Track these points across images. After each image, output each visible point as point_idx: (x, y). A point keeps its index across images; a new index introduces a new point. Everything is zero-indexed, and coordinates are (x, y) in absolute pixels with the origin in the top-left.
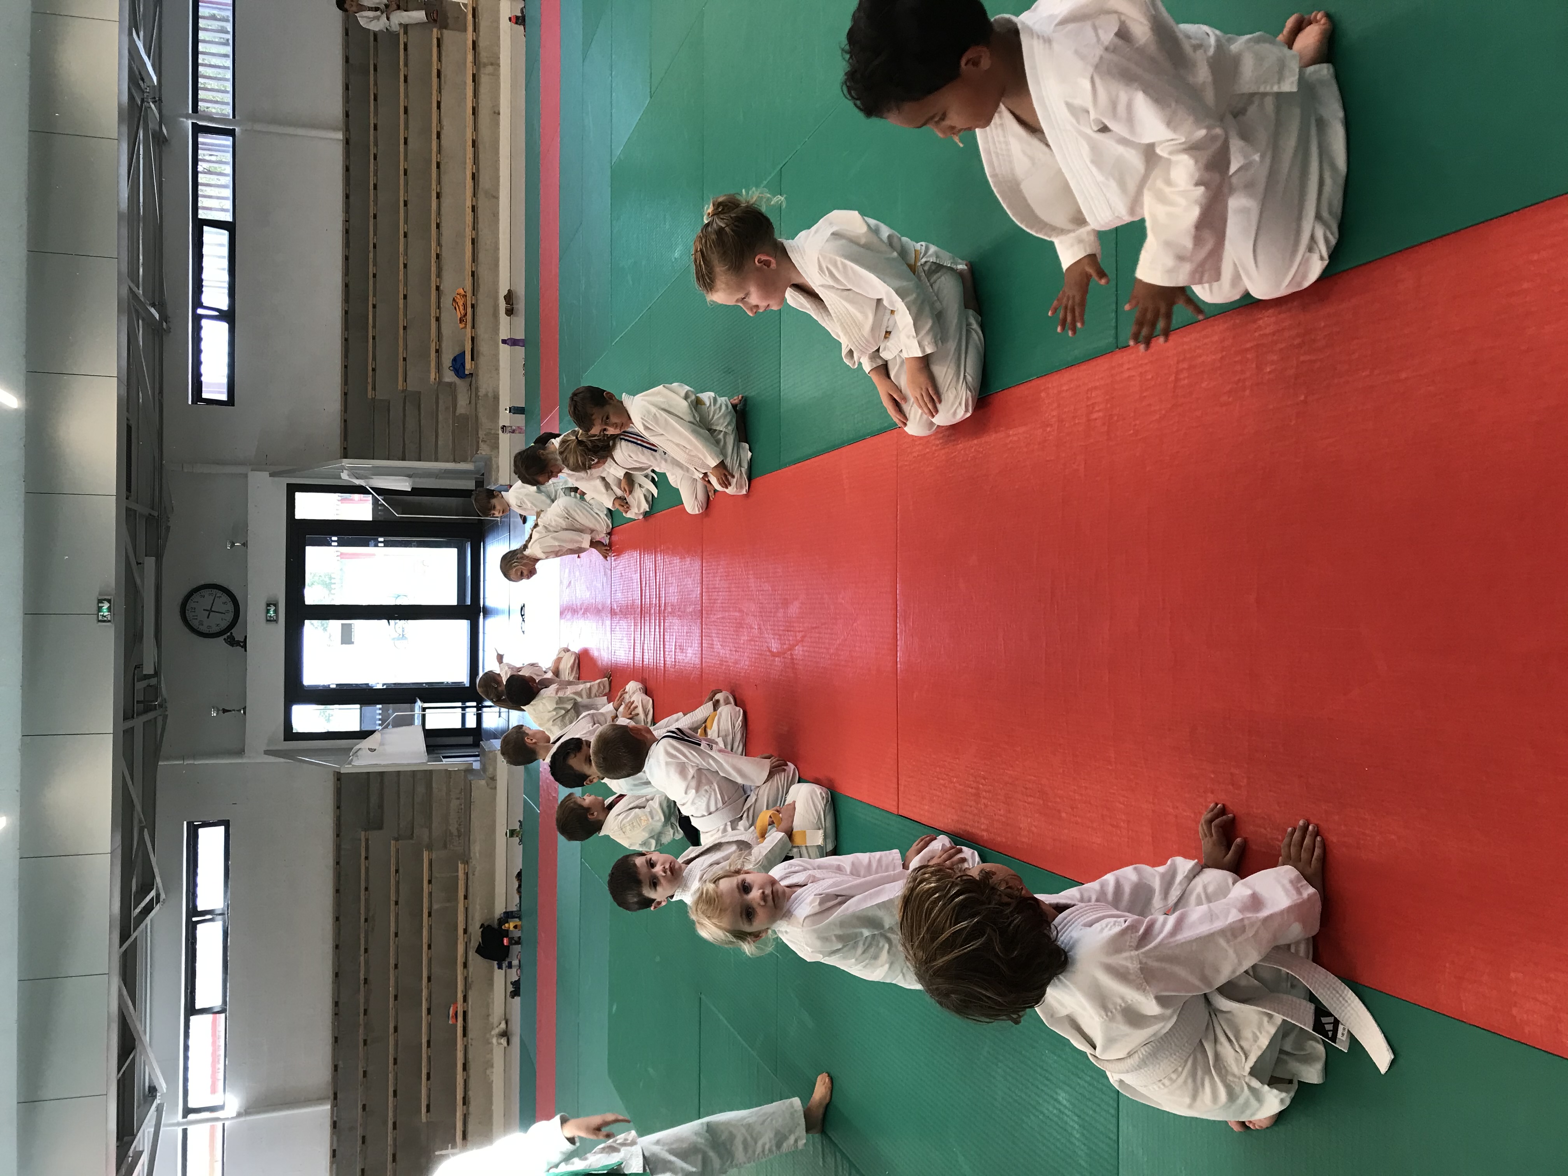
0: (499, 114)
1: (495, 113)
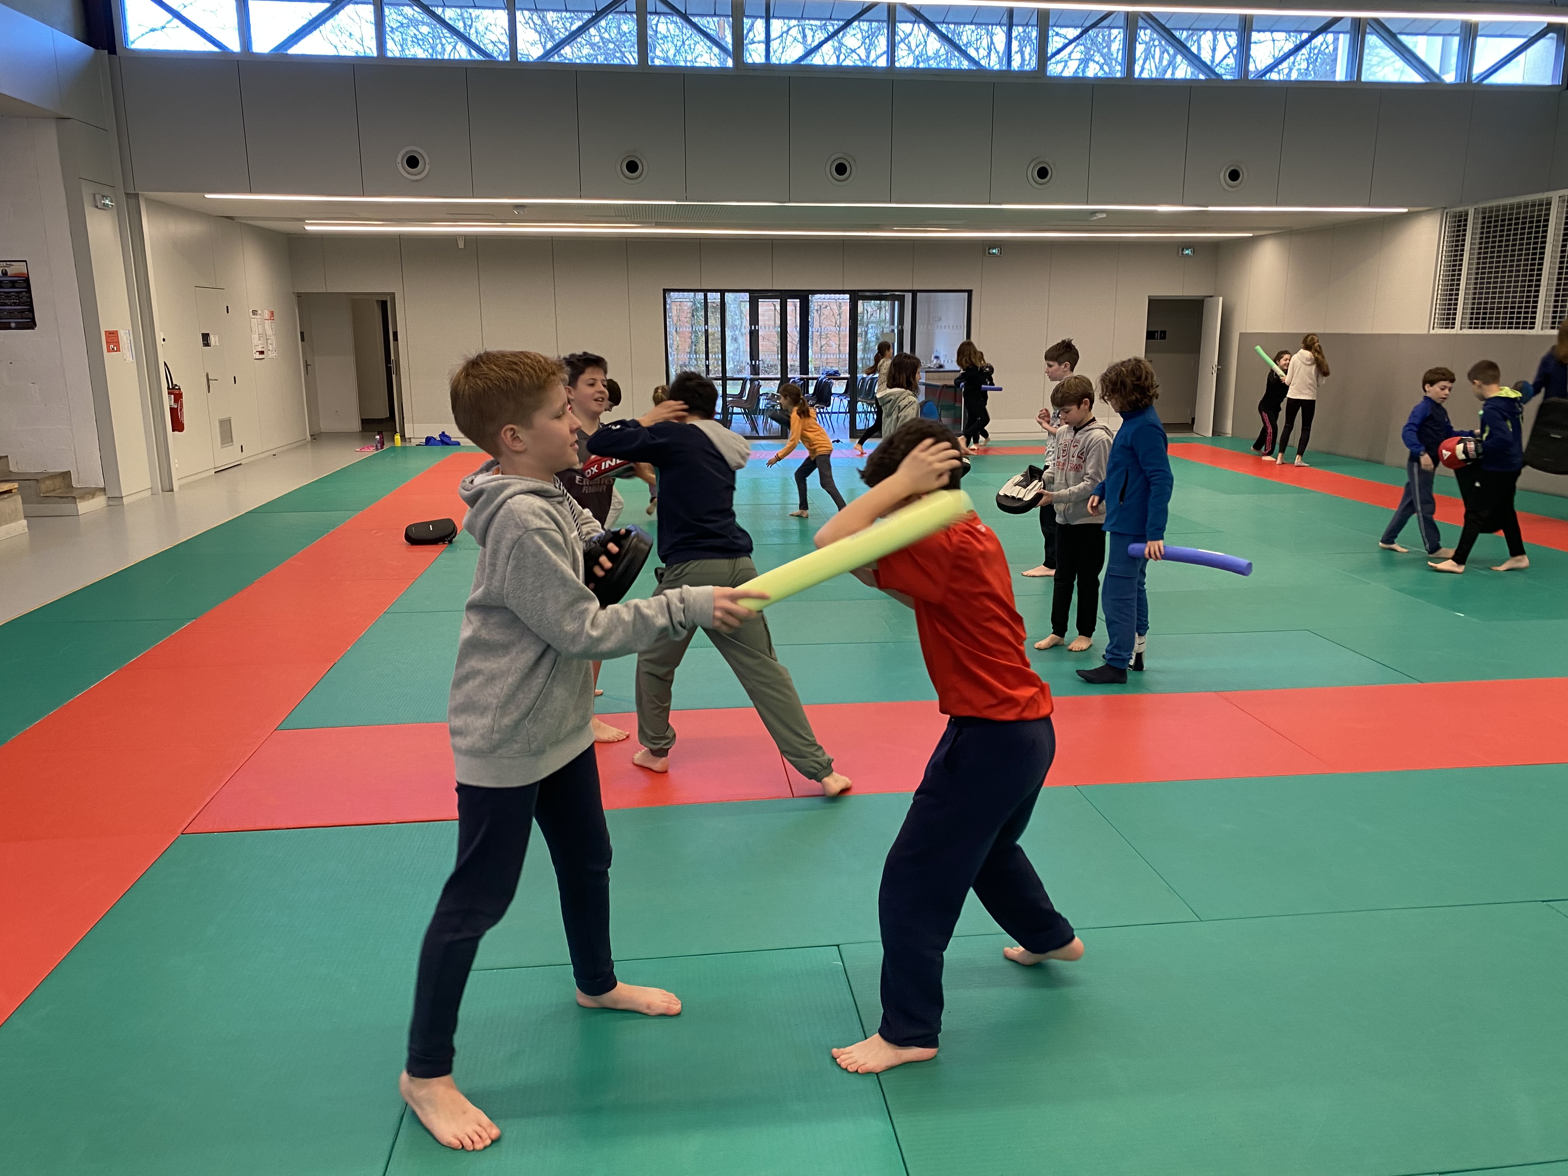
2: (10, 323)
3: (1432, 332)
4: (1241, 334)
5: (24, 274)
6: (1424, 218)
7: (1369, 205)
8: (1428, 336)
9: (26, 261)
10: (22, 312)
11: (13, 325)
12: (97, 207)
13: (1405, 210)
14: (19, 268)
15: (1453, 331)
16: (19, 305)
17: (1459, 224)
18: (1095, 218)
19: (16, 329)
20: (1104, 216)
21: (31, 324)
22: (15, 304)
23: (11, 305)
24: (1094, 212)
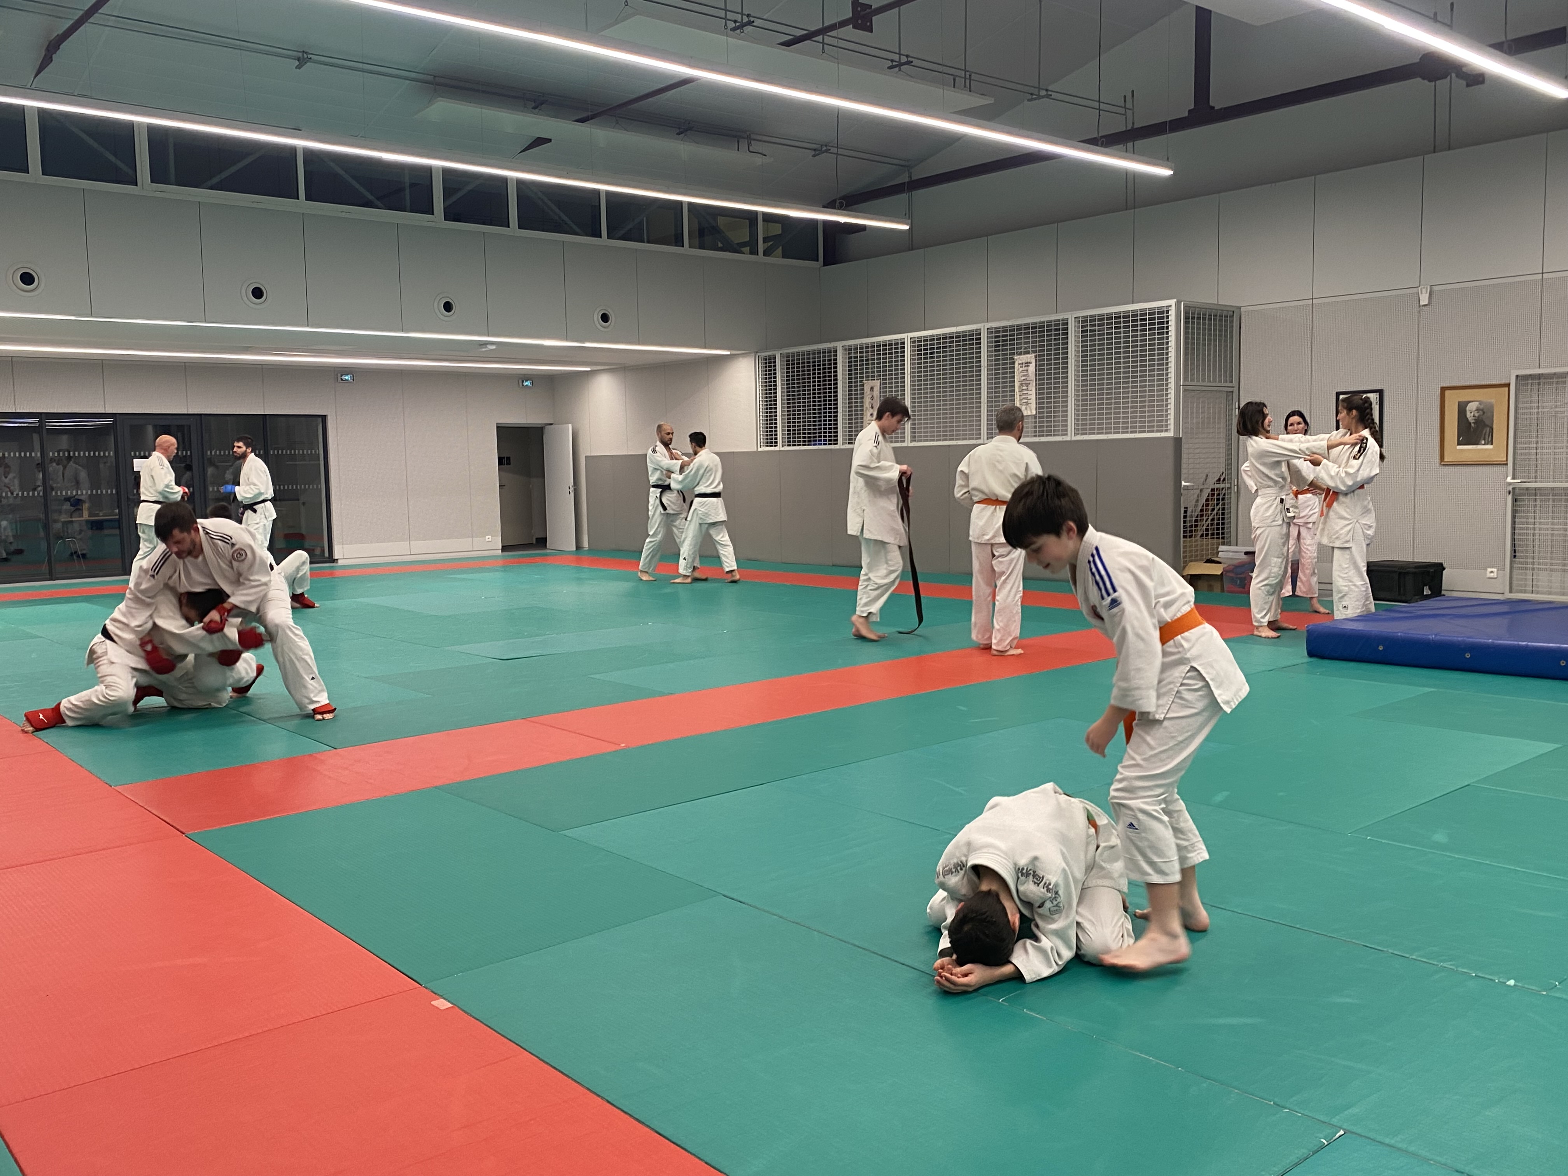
3: (760, 449)
4: (586, 457)
6: (741, 359)
7: (705, 347)
8: (757, 453)
13: (728, 353)
15: (776, 449)
17: (769, 365)
18: (484, 350)
20: (494, 347)
24: (485, 344)
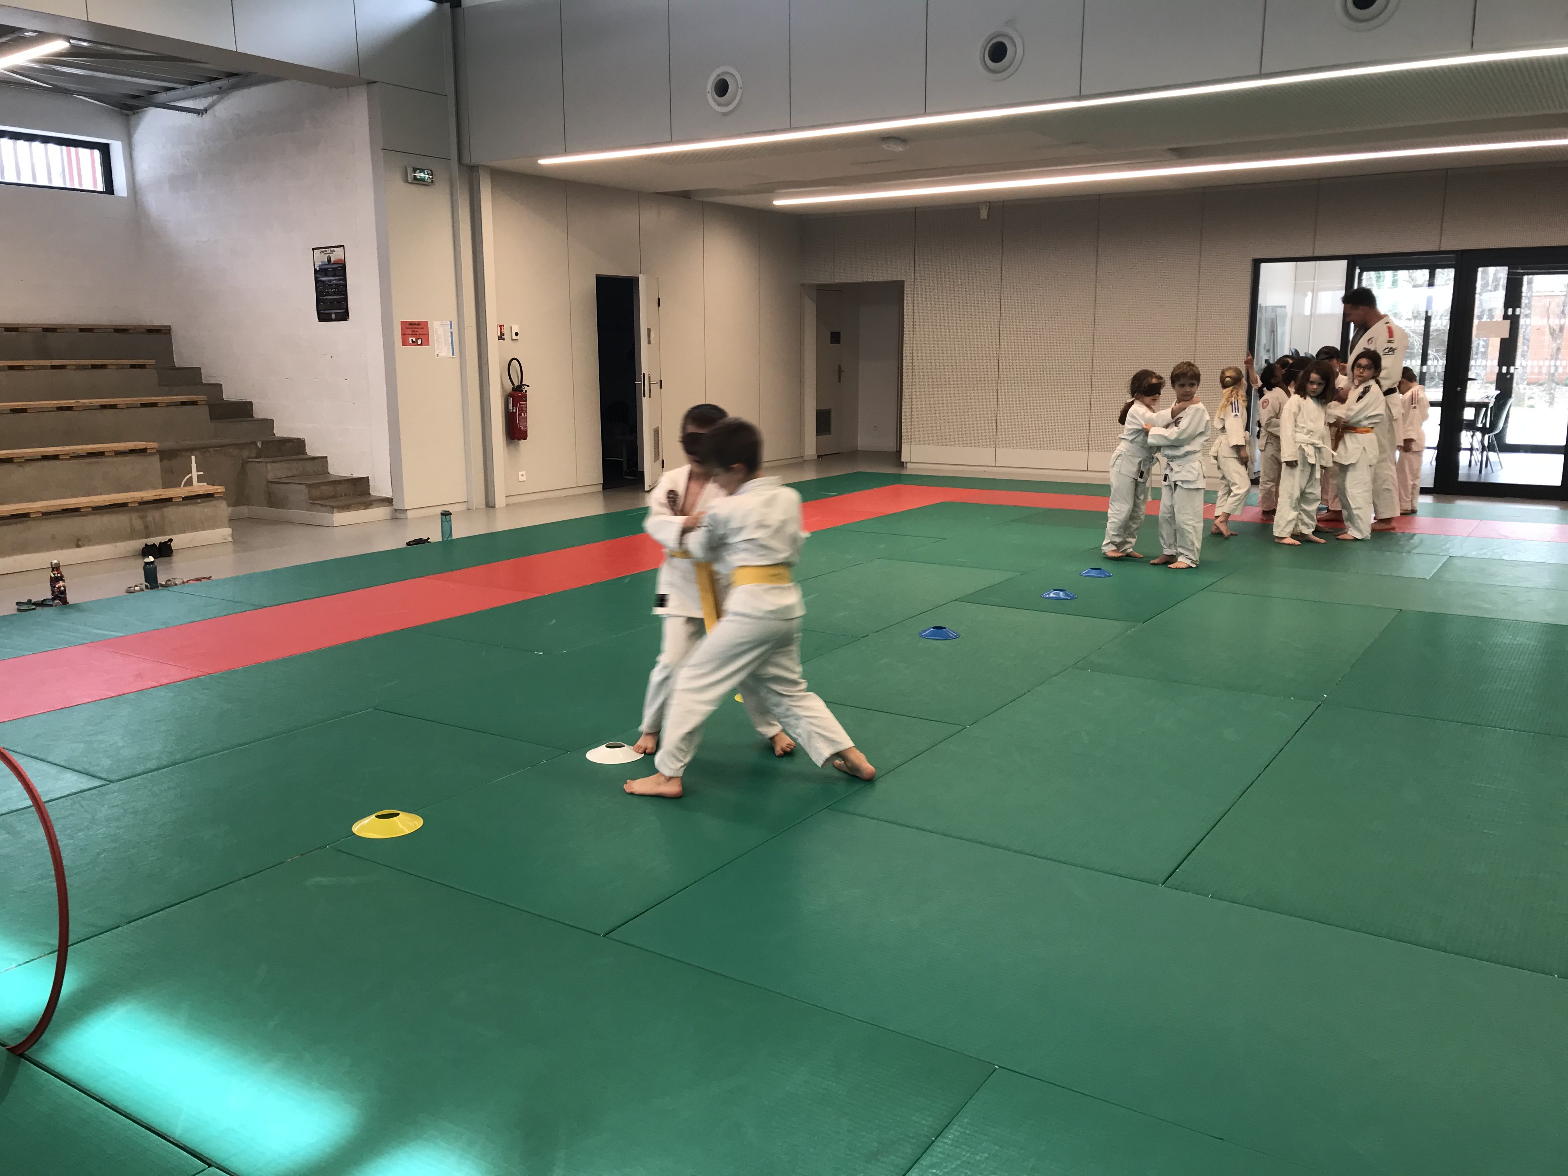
0: (78, 546)
1: (79, 540)
2: (331, 314)
5: (341, 260)
9: (343, 246)
10: (339, 301)
11: (333, 316)
12: (406, 181)
14: (337, 255)
16: (337, 295)
19: (336, 320)
21: (344, 316)
22: (335, 293)
23: (332, 295)
